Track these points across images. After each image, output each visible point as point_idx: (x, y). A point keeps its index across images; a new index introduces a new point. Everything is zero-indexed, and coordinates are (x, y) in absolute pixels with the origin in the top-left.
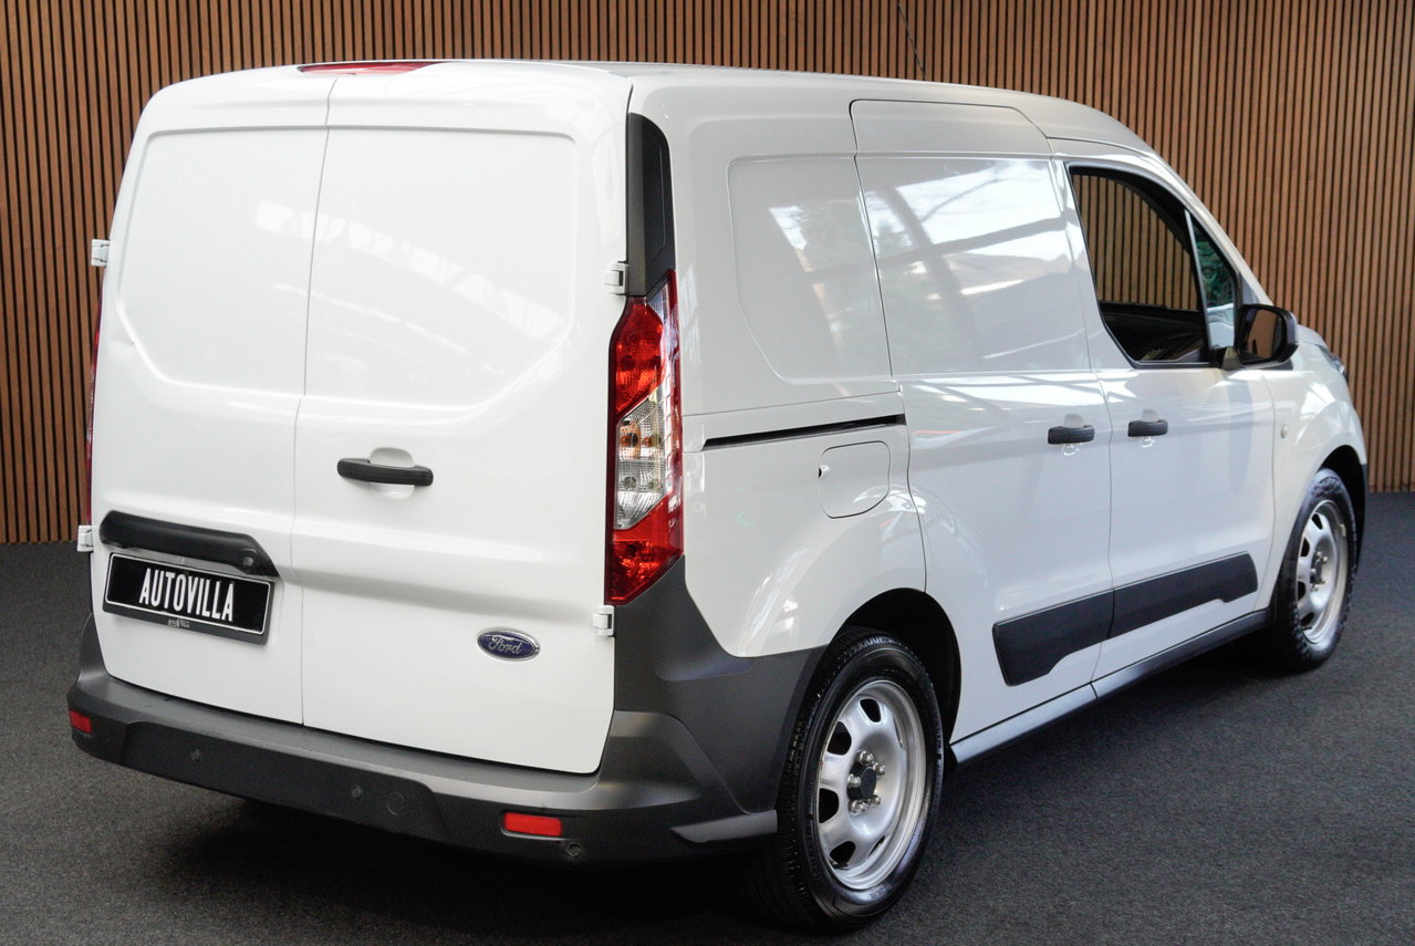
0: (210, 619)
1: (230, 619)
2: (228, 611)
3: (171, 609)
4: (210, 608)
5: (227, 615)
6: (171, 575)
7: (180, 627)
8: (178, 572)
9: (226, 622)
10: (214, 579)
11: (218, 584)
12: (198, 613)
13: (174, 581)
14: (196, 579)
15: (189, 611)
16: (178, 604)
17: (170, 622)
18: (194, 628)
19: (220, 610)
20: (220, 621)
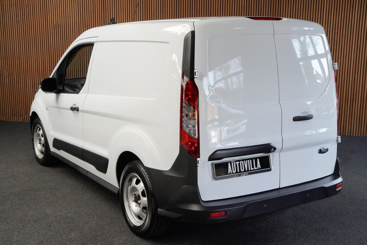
0: (254, 170)
1: (260, 168)
2: (259, 166)
3: (240, 172)
4: (253, 167)
5: (259, 167)
6: (238, 163)
7: (245, 175)
8: (239, 161)
9: (259, 169)
10: (252, 159)
11: (254, 160)
12: (249, 169)
13: (239, 164)
14: (247, 161)
15: (247, 170)
16: (242, 169)
17: (241, 175)
18: (250, 174)
19: (256, 166)
20: (257, 169)
